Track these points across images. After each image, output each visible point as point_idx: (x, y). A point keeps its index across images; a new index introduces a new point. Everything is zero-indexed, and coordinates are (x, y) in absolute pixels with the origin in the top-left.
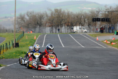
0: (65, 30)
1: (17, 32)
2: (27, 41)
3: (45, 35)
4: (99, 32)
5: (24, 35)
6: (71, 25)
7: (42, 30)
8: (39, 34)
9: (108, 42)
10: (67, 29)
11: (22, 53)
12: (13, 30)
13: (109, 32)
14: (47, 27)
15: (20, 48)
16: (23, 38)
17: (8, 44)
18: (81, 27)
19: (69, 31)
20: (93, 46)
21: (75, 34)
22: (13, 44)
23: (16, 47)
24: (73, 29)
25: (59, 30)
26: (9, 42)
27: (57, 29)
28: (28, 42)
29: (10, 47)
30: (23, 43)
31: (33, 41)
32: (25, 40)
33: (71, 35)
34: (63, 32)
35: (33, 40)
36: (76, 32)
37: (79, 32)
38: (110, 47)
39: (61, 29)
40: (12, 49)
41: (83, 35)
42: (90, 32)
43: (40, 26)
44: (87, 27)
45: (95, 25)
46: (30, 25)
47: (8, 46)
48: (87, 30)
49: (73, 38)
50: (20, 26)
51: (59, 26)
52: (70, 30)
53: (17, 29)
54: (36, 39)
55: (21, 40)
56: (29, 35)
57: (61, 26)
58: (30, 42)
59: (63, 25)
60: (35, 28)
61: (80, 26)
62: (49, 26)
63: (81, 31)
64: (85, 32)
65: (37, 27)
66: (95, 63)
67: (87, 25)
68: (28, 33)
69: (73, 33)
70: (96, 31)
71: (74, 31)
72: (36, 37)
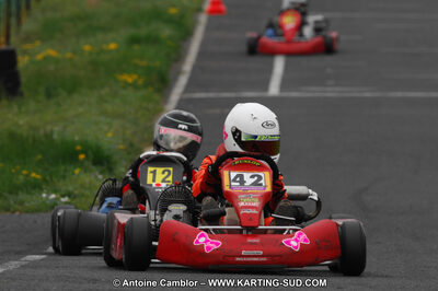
2: (105, 29)
15: (32, 105)
28: (112, 46)
30: (52, 52)
31: (166, 32)
58: (134, 40)
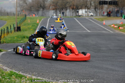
0: (69, 13)
1: (19, 16)
2: (30, 25)
3: (48, 18)
4: (106, 16)
5: (26, 19)
6: (76, 8)
7: (45, 13)
8: (42, 17)
9: (116, 27)
10: (72, 13)
11: (24, 37)
12: (15, 13)
13: (117, 16)
14: (51, 10)
15: (22, 32)
16: (25, 22)
17: (9, 28)
18: (87, 10)
19: (74, 15)
20: (99, 30)
21: (80, 17)
22: (15, 28)
23: (17, 31)
24: (78, 12)
25: (63, 13)
26: (11, 26)
27: (61, 13)
29: (11, 31)
31: (36, 25)
32: (27, 24)
33: (76, 19)
34: (67, 16)
35: (35, 23)
36: (81, 16)
37: (84, 16)
38: (117, 31)
39: (65, 12)
40: (13, 33)
41: (89, 18)
42: (96, 15)
43: (43, 9)
44: (93, 11)
45: (102, 8)
46: (32, 8)
47: (9, 30)
48: (93, 13)
49: (78, 22)
50: (22, 9)
51: (64, 10)
52: (75, 13)
53: (19, 11)
54: (39, 23)
55: (23, 24)
56: (31, 19)
57: (66, 9)
58: (33, 26)
59: (68, 8)
60: (38, 11)
61: (85, 9)
62: (53, 10)
63: (87, 15)
64: (91, 16)
65: (40, 10)
66: (101, 49)
67: (93, 8)
68: (31, 16)
69: (78, 17)
70: (103, 15)
71: (80, 15)
72: (39, 21)
